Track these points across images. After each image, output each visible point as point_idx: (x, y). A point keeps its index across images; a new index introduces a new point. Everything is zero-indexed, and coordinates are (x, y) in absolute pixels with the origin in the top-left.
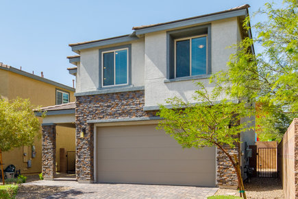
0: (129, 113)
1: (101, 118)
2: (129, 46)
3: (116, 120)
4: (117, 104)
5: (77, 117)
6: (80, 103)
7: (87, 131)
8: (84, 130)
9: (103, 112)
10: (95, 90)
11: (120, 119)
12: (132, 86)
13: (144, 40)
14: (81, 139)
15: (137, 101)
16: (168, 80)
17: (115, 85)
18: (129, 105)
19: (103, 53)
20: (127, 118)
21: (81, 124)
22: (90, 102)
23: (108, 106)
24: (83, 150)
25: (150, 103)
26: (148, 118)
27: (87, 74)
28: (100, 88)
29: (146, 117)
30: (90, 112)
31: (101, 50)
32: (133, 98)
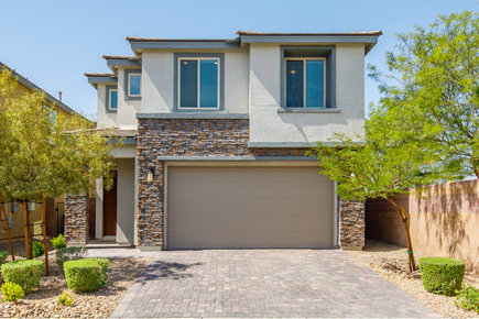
0: (224, 149)
1: (180, 154)
2: (221, 56)
3: (204, 157)
4: (207, 135)
5: (141, 150)
6: (146, 128)
7: (157, 172)
8: (153, 170)
9: (184, 145)
10: (168, 111)
11: (211, 156)
12: (225, 112)
13: (248, 52)
14: (146, 183)
15: (237, 134)
16: (282, 109)
17: (199, 108)
18: (226, 138)
19: (180, 59)
20: (222, 156)
21: (147, 160)
22: (163, 128)
23: (193, 138)
24: (149, 200)
25: (257, 137)
26: (253, 158)
27: (153, 86)
28: (175, 109)
29: (250, 157)
30: (162, 144)
31: (177, 54)
32: (230, 128)
